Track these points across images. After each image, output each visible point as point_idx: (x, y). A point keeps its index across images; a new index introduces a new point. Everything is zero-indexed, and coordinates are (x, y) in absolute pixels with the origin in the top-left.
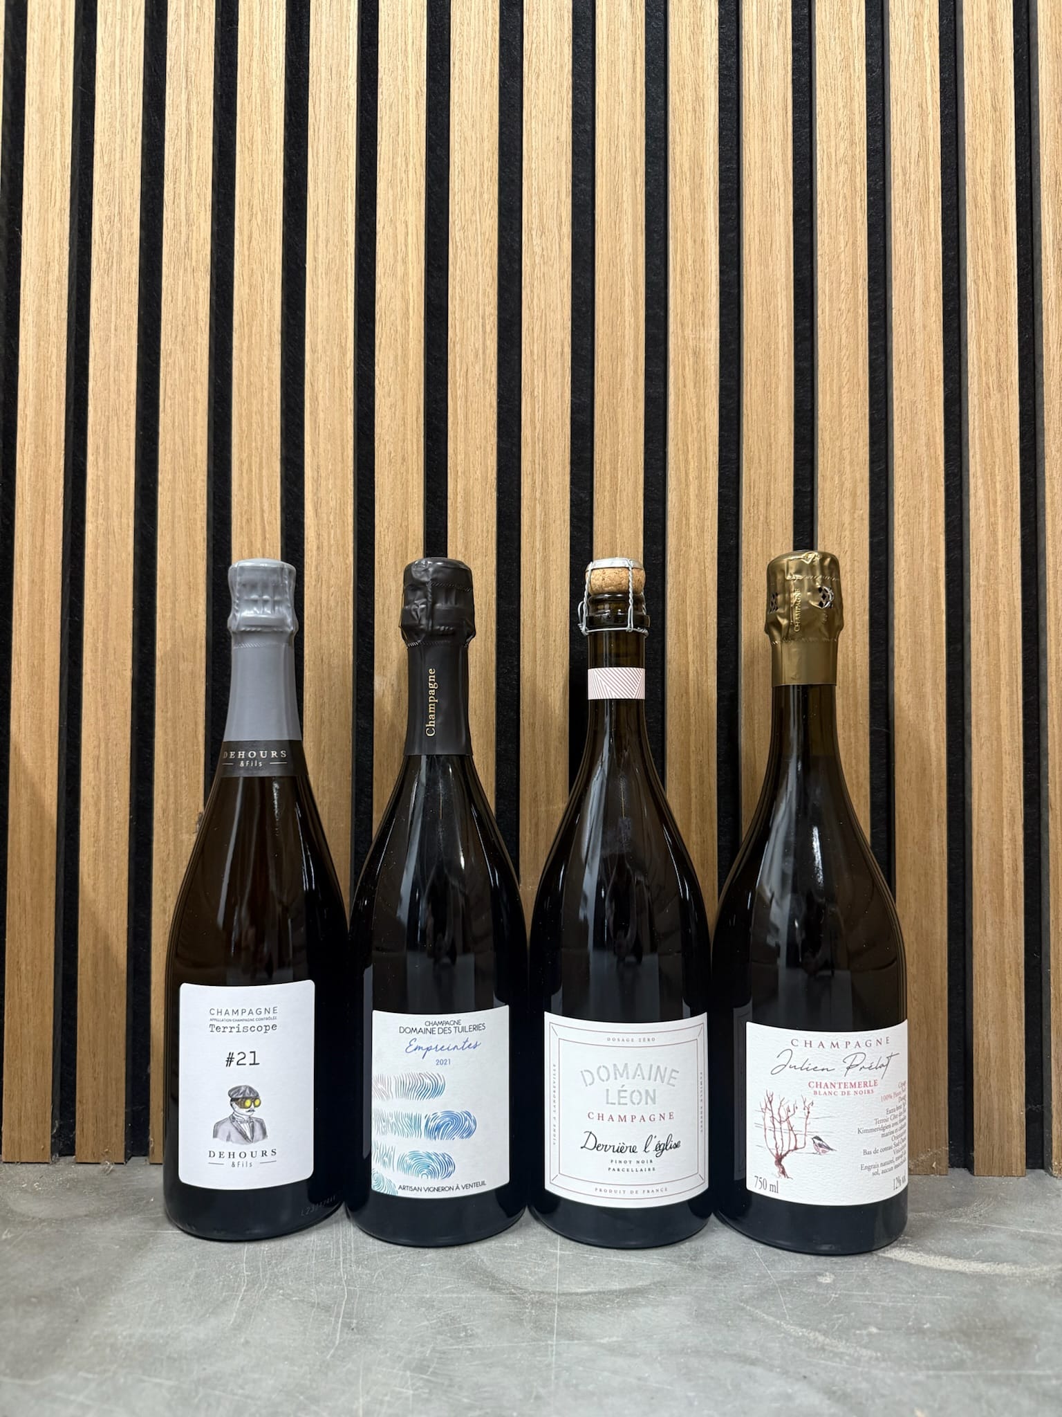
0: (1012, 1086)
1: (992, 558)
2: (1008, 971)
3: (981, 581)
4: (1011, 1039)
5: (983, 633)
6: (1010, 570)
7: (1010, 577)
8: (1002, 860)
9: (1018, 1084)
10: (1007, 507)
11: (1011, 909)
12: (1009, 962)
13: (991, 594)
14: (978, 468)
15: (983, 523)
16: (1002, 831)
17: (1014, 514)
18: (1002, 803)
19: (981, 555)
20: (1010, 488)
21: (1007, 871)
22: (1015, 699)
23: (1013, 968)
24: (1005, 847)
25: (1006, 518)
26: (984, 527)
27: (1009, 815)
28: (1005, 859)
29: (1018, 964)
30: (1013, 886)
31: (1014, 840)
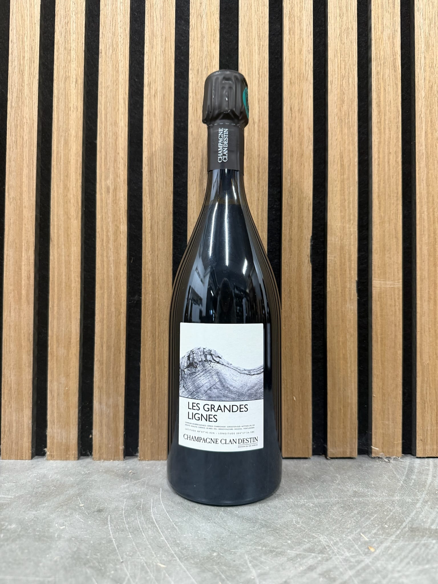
0: (24, 406)
1: (21, 91)
2: (23, 338)
3: (13, 104)
4: (24, 378)
5: (14, 135)
6: (31, 98)
7: (31, 102)
8: (21, 271)
9: (27, 405)
10: (31, 61)
11: (26, 301)
12: (24, 333)
13: (20, 112)
14: (15, 37)
15: (16, 70)
16: (22, 254)
17: (35, 65)
18: (22, 237)
19: (14, 90)
20: (33, 49)
21: (24, 278)
22: (32, 175)
23: (26, 335)
24: (23, 263)
25: (30, 68)
26: (17, 72)
27: (26, 244)
28: (23, 271)
29: (29, 334)
30: (27, 287)
31: (28, 259)
